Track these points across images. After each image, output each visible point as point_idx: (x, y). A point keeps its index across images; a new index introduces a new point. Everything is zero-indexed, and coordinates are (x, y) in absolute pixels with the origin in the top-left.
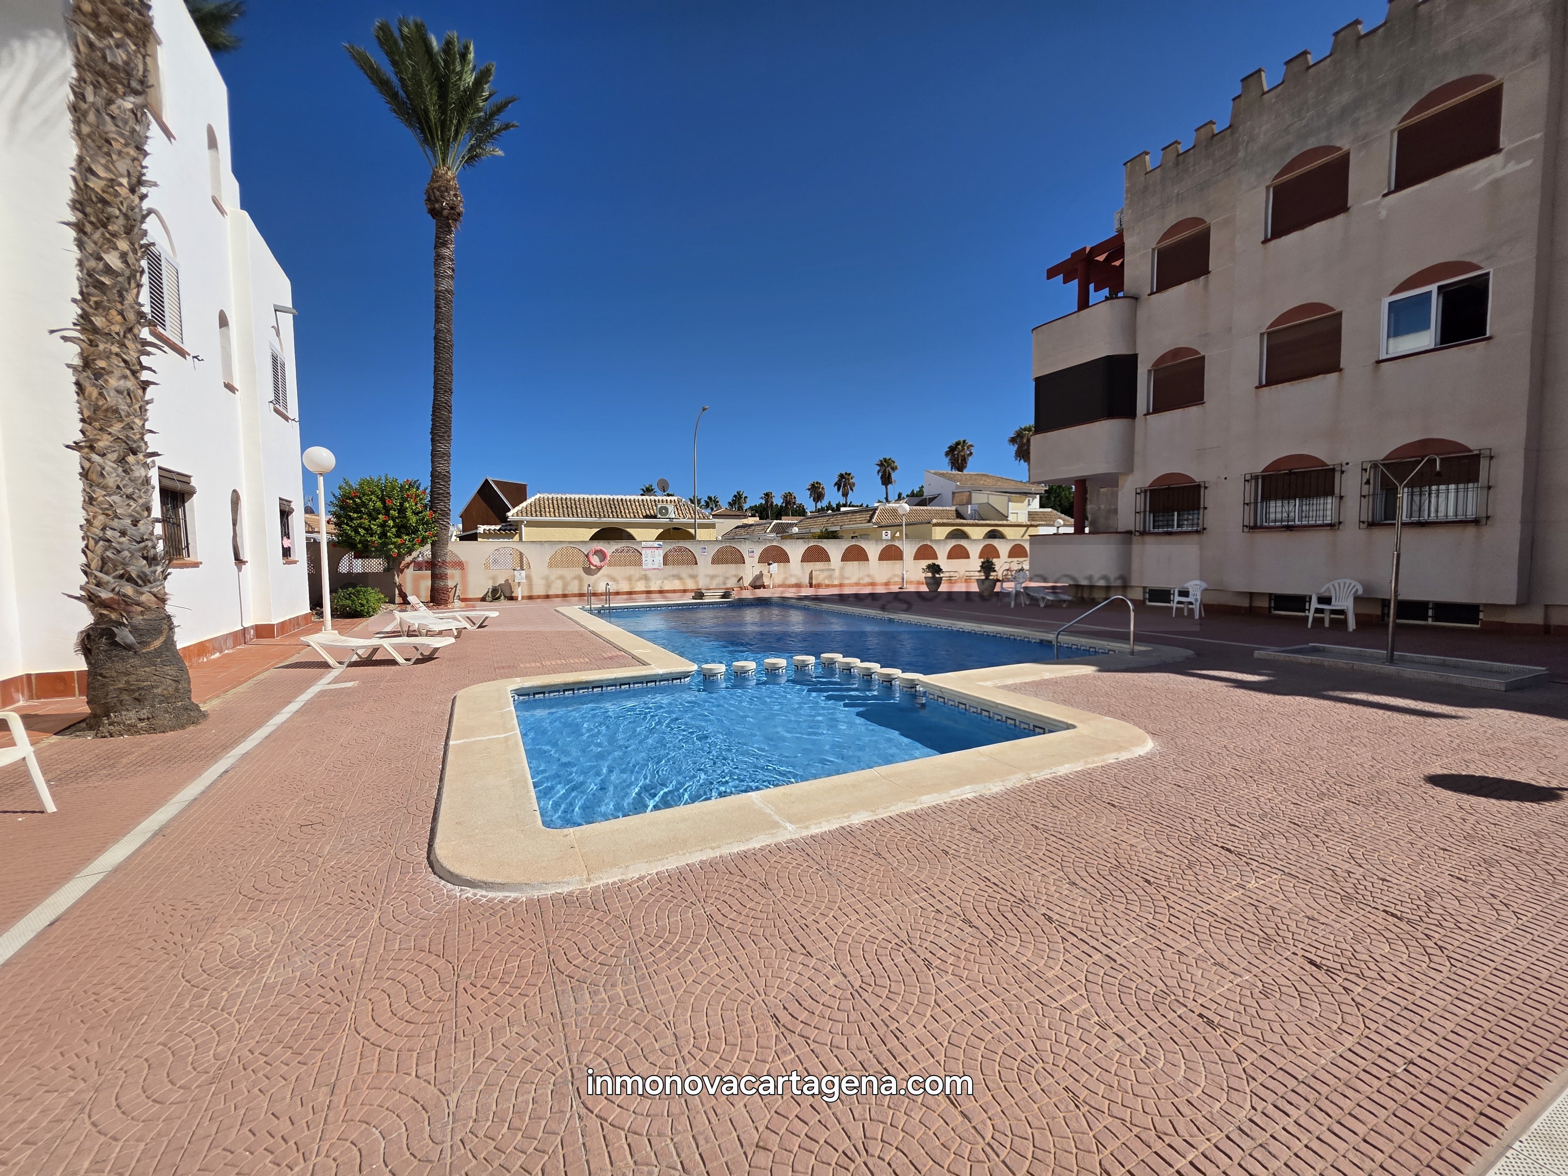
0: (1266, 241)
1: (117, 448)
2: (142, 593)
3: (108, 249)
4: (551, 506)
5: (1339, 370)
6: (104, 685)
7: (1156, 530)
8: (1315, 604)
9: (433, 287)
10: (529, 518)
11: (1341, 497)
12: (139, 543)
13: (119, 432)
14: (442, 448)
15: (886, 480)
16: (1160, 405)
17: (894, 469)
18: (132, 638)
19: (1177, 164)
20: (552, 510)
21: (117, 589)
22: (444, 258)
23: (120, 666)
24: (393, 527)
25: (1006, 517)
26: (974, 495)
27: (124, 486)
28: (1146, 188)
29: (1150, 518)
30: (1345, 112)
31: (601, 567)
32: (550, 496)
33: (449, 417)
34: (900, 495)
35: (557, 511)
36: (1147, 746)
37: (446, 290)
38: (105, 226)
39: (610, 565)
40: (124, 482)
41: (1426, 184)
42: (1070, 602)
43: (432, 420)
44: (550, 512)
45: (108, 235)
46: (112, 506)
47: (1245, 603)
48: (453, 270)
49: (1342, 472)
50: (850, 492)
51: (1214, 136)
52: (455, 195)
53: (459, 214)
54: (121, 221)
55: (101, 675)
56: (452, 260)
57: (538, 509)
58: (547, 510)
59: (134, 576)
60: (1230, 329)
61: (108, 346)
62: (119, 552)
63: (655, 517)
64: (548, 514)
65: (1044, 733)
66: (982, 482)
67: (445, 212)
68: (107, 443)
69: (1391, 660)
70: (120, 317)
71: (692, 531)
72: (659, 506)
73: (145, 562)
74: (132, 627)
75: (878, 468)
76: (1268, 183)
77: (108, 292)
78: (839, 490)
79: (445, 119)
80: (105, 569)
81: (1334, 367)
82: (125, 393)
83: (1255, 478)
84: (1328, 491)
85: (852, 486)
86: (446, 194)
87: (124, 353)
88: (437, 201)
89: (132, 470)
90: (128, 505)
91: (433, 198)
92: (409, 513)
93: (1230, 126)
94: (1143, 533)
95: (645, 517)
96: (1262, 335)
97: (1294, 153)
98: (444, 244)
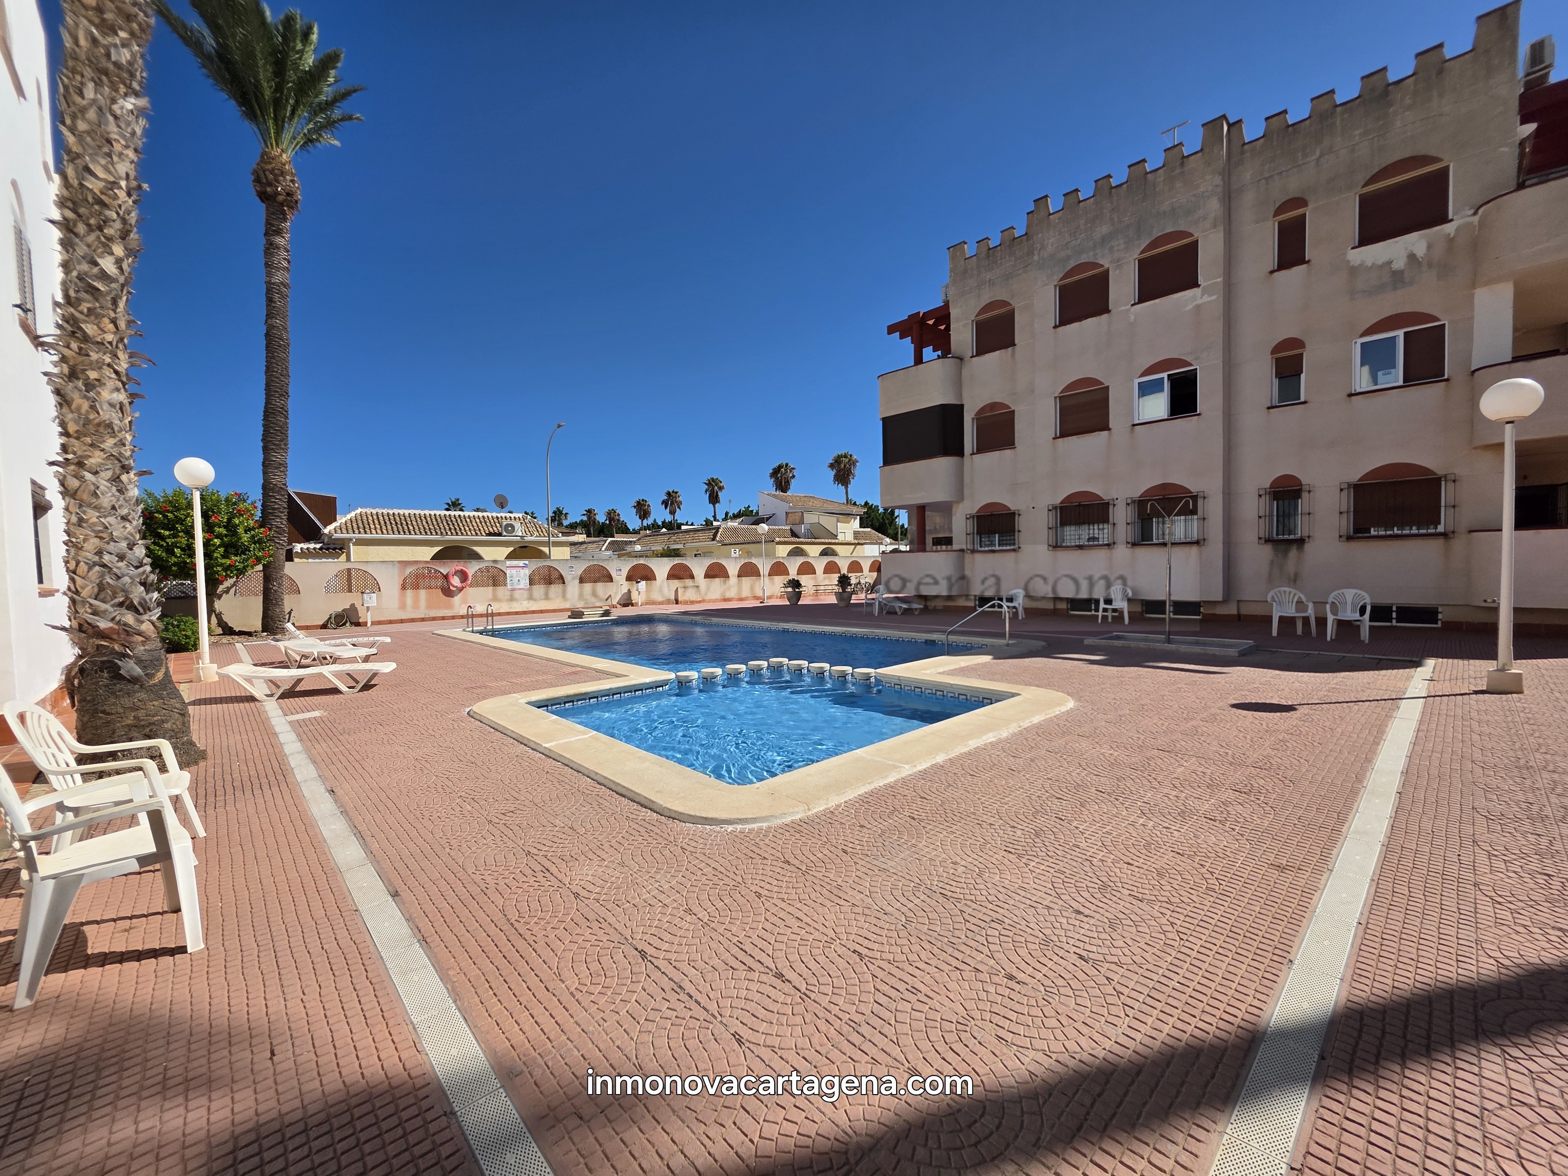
0: (1055, 327)
1: (110, 466)
2: (143, 622)
3: (102, 253)
4: (376, 522)
5: (1107, 428)
6: (108, 722)
7: (983, 549)
8: (1102, 605)
9: (264, 278)
10: (357, 536)
11: (1114, 524)
12: (137, 568)
13: (112, 448)
14: (276, 457)
15: (714, 499)
16: (983, 447)
17: (721, 488)
18: (139, 670)
19: (988, 256)
20: (378, 526)
21: (118, 618)
22: (278, 248)
23: (126, 702)
24: (220, 546)
25: (835, 536)
26: (805, 515)
27: (120, 507)
28: (965, 272)
29: (977, 538)
30: (1105, 240)
31: (463, 588)
32: (374, 511)
33: (286, 423)
34: (727, 514)
35: (384, 527)
36: (1071, 704)
37: (282, 283)
38: (100, 229)
39: (471, 586)
40: (120, 503)
41: (1157, 301)
42: (921, 609)
43: (264, 426)
44: (375, 529)
45: (103, 239)
46: (106, 528)
47: (1050, 606)
48: (289, 262)
49: (1114, 505)
50: (678, 510)
51: (1015, 239)
52: (292, 181)
53: (296, 202)
54: (118, 225)
55: (104, 712)
56: (288, 251)
57: (361, 525)
58: (372, 526)
59: (135, 603)
60: (1033, 391)
61: (100, 355)
62: (119, 578)
63: (500, 535)
64: (374, 531)
65: (991, 703)
66: (810, 504)
67: (281, 198)
68: (99, 460)
69: (1169, 641)
70: (111, 326)
71: (545, 550)
72: (505, 523)
73: (142, 588)
74: (136, 658)
75: (706, 487)
76: (1056, 283)
77: (101, 299)
78: (666, 508)
79: (280, 98)
80: (102, 596)
81: (1106, 427)
82: (118, 407)
83: (1055, 508)
84: (1106, 520)
85: (679, 504)
86: (281, 178)
87: (116, 364)
88: (270, 184)
89: (127, 490)
90: (124, 527)
91: (264, 181)
92: (241, 530)
93: (1026, 234)
94: (973, 551)
95: (488, 535)
96: (1055, 398)
97: (1072, 263)
98: (279, 232)
